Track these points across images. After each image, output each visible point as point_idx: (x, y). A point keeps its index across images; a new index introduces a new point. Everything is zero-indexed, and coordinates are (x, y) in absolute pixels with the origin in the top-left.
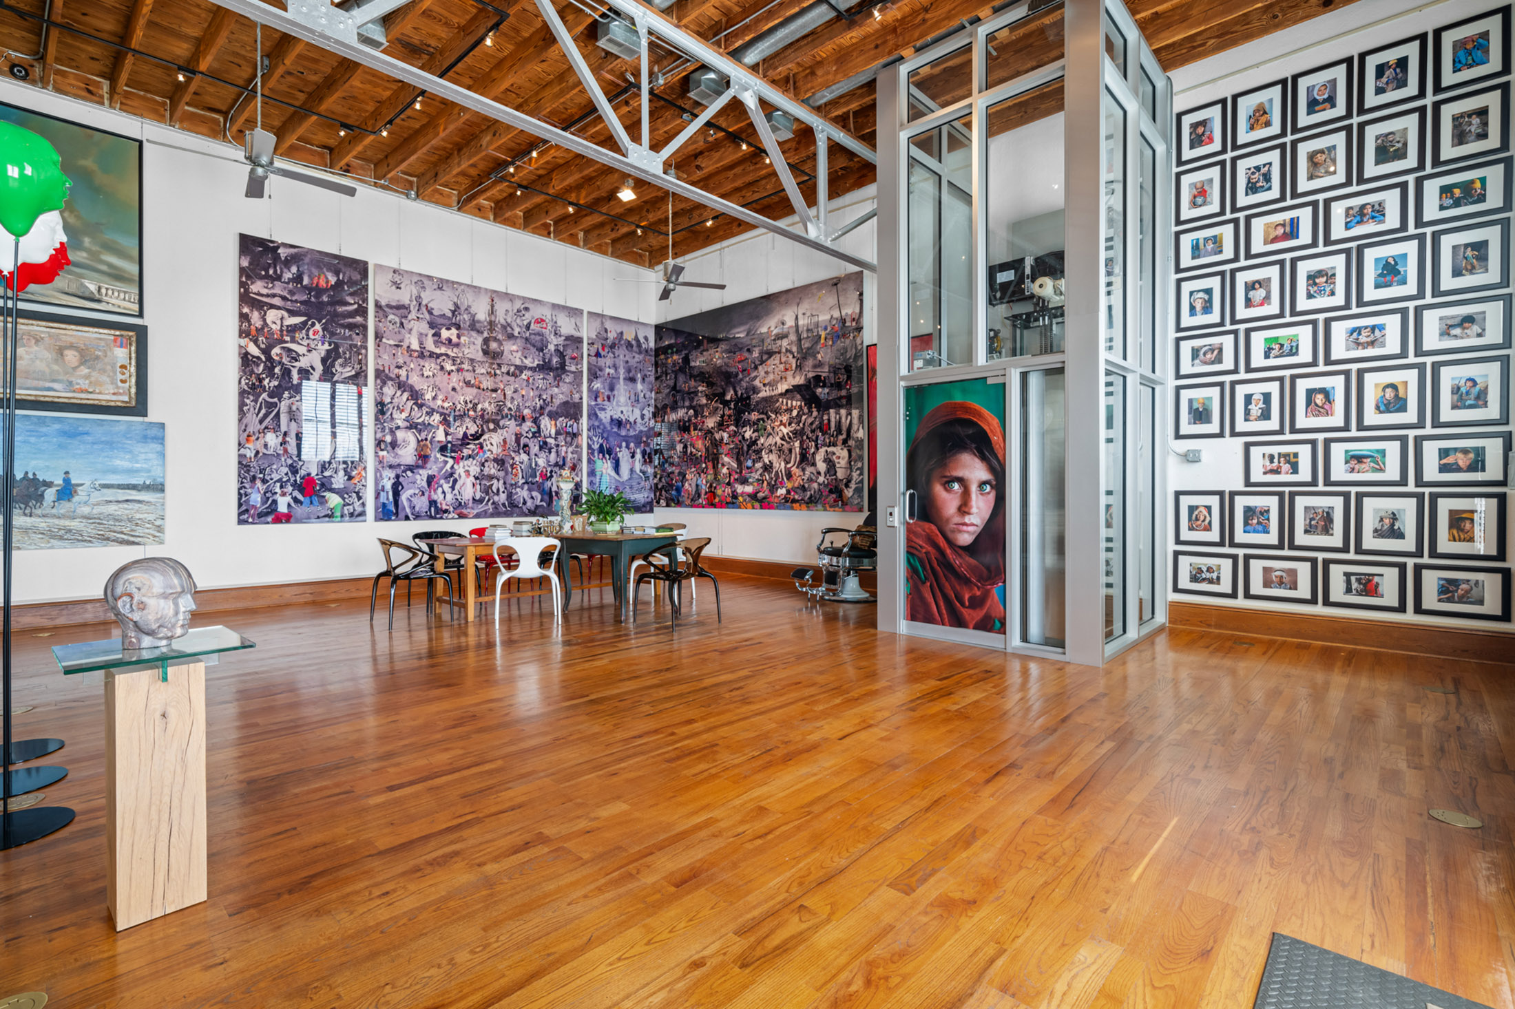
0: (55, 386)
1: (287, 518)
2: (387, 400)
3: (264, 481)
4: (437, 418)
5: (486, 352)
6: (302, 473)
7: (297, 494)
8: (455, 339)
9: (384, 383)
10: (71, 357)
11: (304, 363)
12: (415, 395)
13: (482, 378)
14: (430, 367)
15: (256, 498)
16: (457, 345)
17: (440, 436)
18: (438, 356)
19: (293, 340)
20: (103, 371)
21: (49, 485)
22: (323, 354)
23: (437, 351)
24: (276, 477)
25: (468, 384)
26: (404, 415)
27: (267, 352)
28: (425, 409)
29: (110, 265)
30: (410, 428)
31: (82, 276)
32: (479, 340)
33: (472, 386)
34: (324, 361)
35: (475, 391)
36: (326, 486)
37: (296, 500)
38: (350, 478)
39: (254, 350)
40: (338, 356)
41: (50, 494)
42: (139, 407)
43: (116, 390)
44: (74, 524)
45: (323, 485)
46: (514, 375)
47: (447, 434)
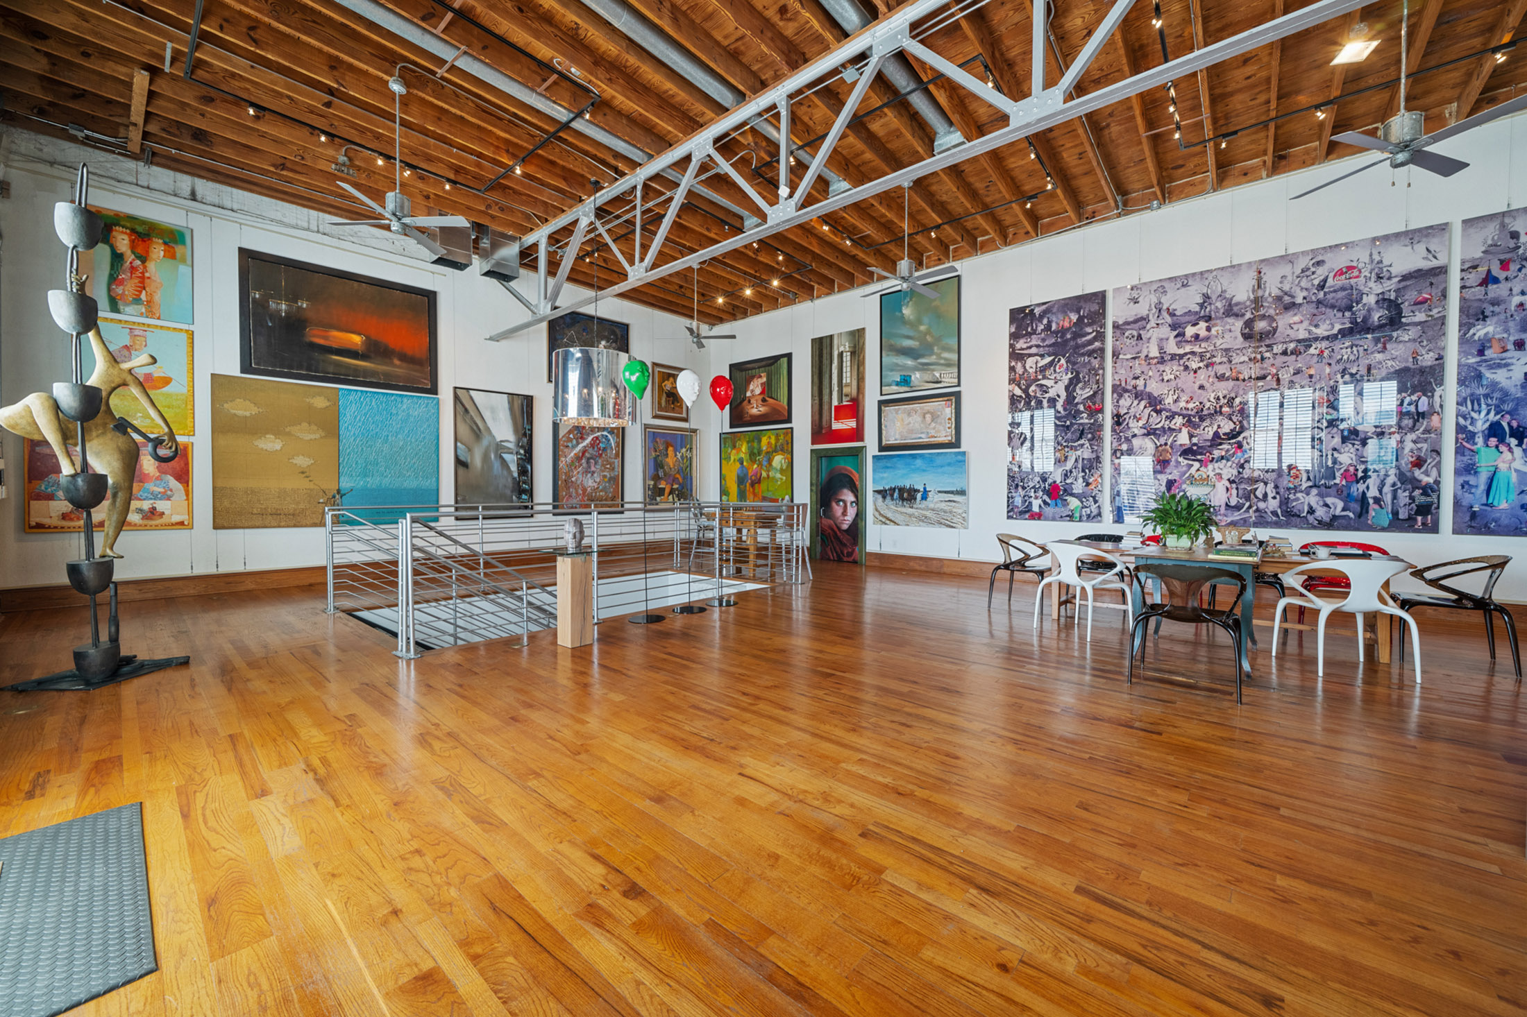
0: (923, 436)
1: (1038, 516)
2: (1122, 411)
3: (1024, 488)
4: (1179, 421)
5: (1247, 337)
6: (1050, 481)
7: (1045, 497)
8: (1203, 333)
9: (1120, 396)
10: (928, 417)
11: (1052, 393)
12: (1155, 403)
13: (1240, 367)
14: (1171, 370)
15: (1018, 501)
16: (1207, 339)
17: (1183, 439)
18: (1181, 356)
19: (1045, 377)
20: (941, 424)
21: (919, 491)
22: (1066, 382)
23: (1181, 351)
24: (1031, 484)
25: (1221, 378)
26: (1141, 423)
27: (1026, 391)
28: (1164, 414)
29: (945, 359)
30: (1148, 434)
31: (933, 370)
32: (1238, 324)
33: (1227, 379)
34: (1067, 388)
35: (1231, 383)
36: (1068, 491)
37: (1045, 502)
38: (1088, 484)
39: (1018, 392)
40: (1079, 381)
41: (919, 496)
42: (957, 444)
43: (945, 435)
44: (928, 513)
45: (1065, 490)
46: (1295, 352)
47: (1191, 436)
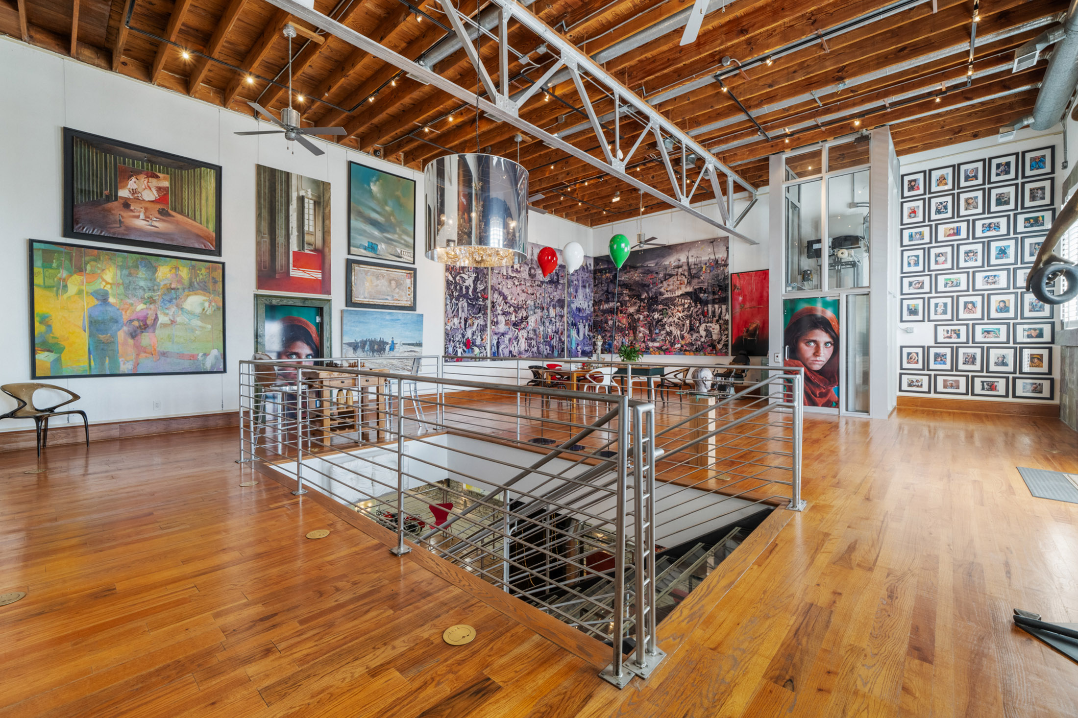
0: (387, 298)
1: (459, 359)
2: (495, 301)
3: (453, 341)
4: (512, 309)
5: (530, 275)
6: (466, 337)
7: (464, 347)
8: (519, 269)
9: (494, 292)
10: (393, 283)
11: (467, 284)
12: (505, 298)
13: (528, 288)
14: (510, 282)
15: (451, 350)
16: (519, 272)
17: (513, 319)
18: (513, 277)
19: (464, 273)
20: (403, 290)
22: (473, 278)
23: (513, 275)
24: (457, 339)
25: (523, 291)
26: (501, 308)
27: (454, 278)
28: (508, 305)
29: (405, 241)
30: (503, 314)
31: (395, 246)
32: (527, 269)
33: (525, 292)
34: (474, 282)
35: (525, 294)
36: (474, 344)
37: (464, 350)
38: (482, 340)
39: (451, 278)
40: (478, 280)
41: (388, 347)
42: (414, 306)
43: (407, 299)
45: (473, 343)
46: (540, 286)
47: (516, 317)
